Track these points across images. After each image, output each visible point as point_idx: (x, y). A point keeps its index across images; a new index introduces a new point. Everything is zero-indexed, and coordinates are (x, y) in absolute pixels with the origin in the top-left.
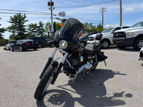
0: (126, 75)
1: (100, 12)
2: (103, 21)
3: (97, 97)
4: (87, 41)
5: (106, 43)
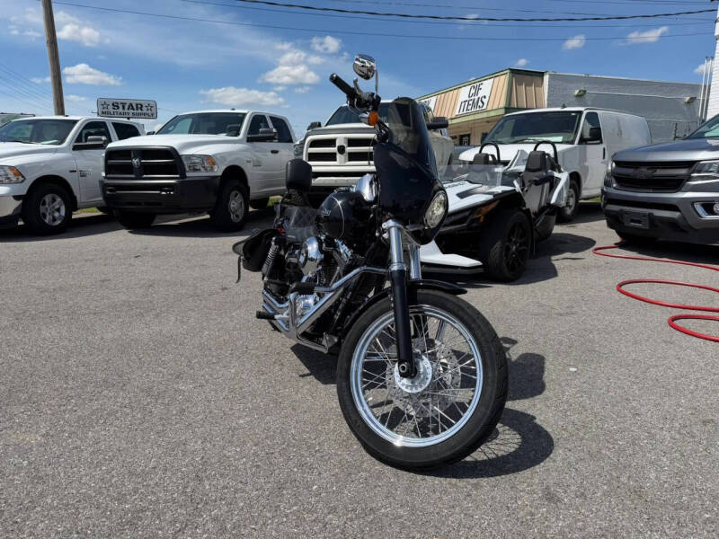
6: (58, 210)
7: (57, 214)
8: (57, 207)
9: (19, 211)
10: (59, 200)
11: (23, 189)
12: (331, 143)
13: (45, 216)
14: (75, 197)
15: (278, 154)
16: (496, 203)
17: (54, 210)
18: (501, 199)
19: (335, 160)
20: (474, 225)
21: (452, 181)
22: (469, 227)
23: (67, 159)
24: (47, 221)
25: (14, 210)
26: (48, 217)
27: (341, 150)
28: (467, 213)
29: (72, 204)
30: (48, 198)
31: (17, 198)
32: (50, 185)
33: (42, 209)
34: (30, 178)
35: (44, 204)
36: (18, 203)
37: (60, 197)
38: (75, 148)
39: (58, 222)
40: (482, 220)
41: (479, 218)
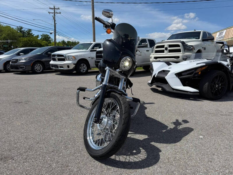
0: (154, 103)
1: (50, 13)
2: (55, 30)
3: (164, 131)
4: (50, 61)
5: (84, 65)
6: (85, 68)
7: (84, 69)
8: (84, 67)
9: (74, 68)
10: (85, 65)
11: (75, 62)
12: (163, 46)
13: (81, 69)
14: (90, 65)
15: (149, 52)
16: (206, 67)
17: (84, 68)
18: (209, 65)
19: (164, 52)
20: (196, 75)
21: (200, 59)
22: (194, 77)
23: (89, 54)
24: (81, 71)
25: (73, 68)
26: (82, 70)
27: (166, 49)
28: (193, 71)
29: (89, 67)
30: (82, 65)
31: (74, 64)
32: (83, 61)
33: (80, 68)
34: (78, 59)
35: (81, 66)
36: (74, 66)
37: (86, 65)
38: (91, 51)
39: (84, 71)
40: (200, 73)
41: (198, 73)
